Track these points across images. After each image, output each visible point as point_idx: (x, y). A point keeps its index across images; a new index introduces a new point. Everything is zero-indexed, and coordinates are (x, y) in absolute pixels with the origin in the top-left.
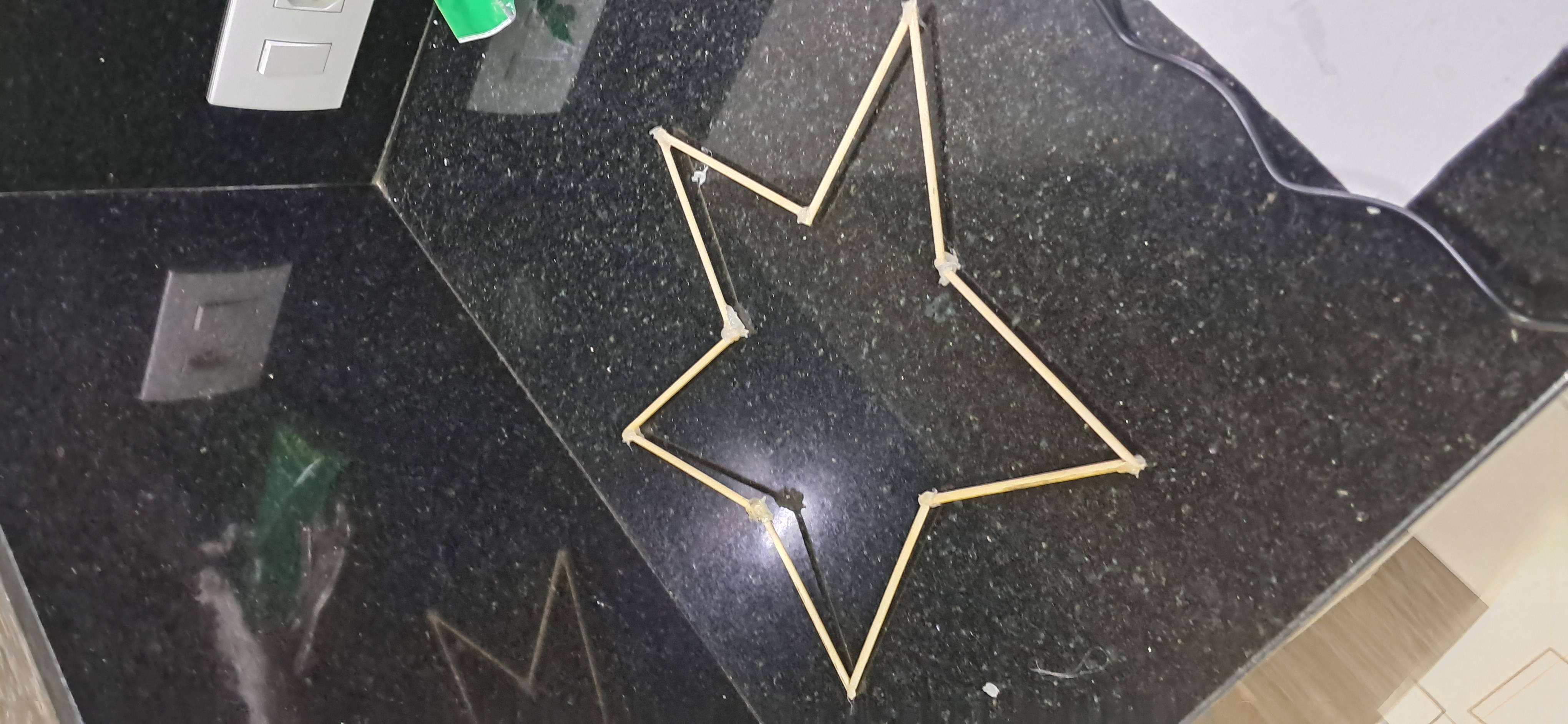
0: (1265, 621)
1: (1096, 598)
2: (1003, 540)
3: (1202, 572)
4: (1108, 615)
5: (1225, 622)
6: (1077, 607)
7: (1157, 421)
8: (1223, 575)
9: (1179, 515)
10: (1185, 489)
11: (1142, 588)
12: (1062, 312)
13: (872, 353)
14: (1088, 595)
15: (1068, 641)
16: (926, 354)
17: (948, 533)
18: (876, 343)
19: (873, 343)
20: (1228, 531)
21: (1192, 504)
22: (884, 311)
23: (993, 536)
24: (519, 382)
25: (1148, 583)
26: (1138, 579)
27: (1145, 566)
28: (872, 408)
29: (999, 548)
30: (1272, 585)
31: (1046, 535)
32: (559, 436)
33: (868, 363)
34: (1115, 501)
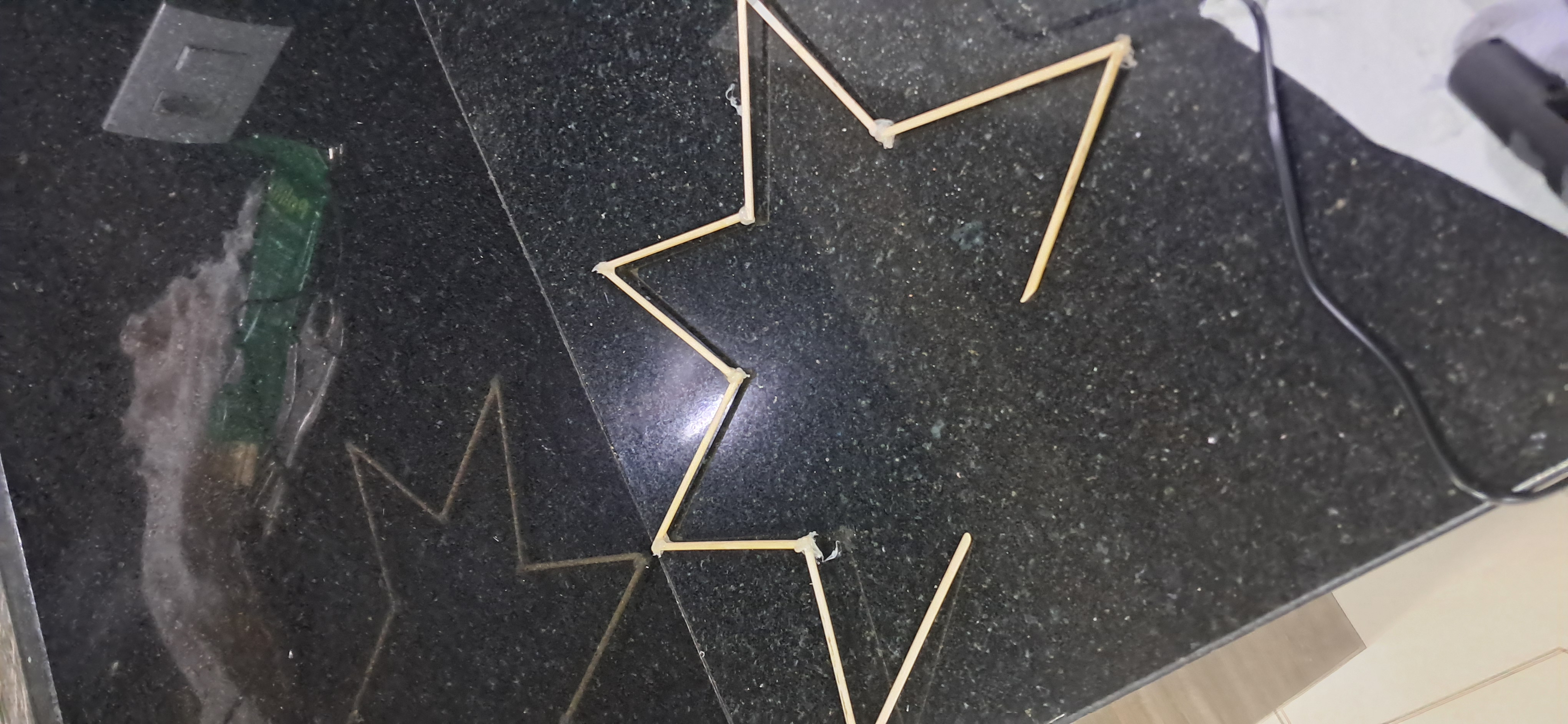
0: (1220, 617)
1: (1053, 556)
2: (973, 480)
3: (1169, 556)
4: (1061, 576)
5: (1178, 610)
6: (1032, 561)
7: (1163, 398)
8: (1189, 564)
9: (1160, 496)
10: (1174, 470)
11: (1104, 557)
12: (1095, 268)
13: (884, 264)
14: (1047, 552)
15: (1014, 592)
16: (942, 278)
17: (919, 459)
18: (892, 255)
19: (889, 255)
20: (1205, 522)
21: (1177, 488)
22: (909, 224)
23: (963, 473)
24: (504, 206)
25: (1110, 555)
26: (1100, 548)
27: (1112, 537)
28: (871, 319)
29: (965, 486)
30: (1236, 584)
31: (1018, 485)
32: (534, 270)
33: (879, 274)
34: (1098, 467)
